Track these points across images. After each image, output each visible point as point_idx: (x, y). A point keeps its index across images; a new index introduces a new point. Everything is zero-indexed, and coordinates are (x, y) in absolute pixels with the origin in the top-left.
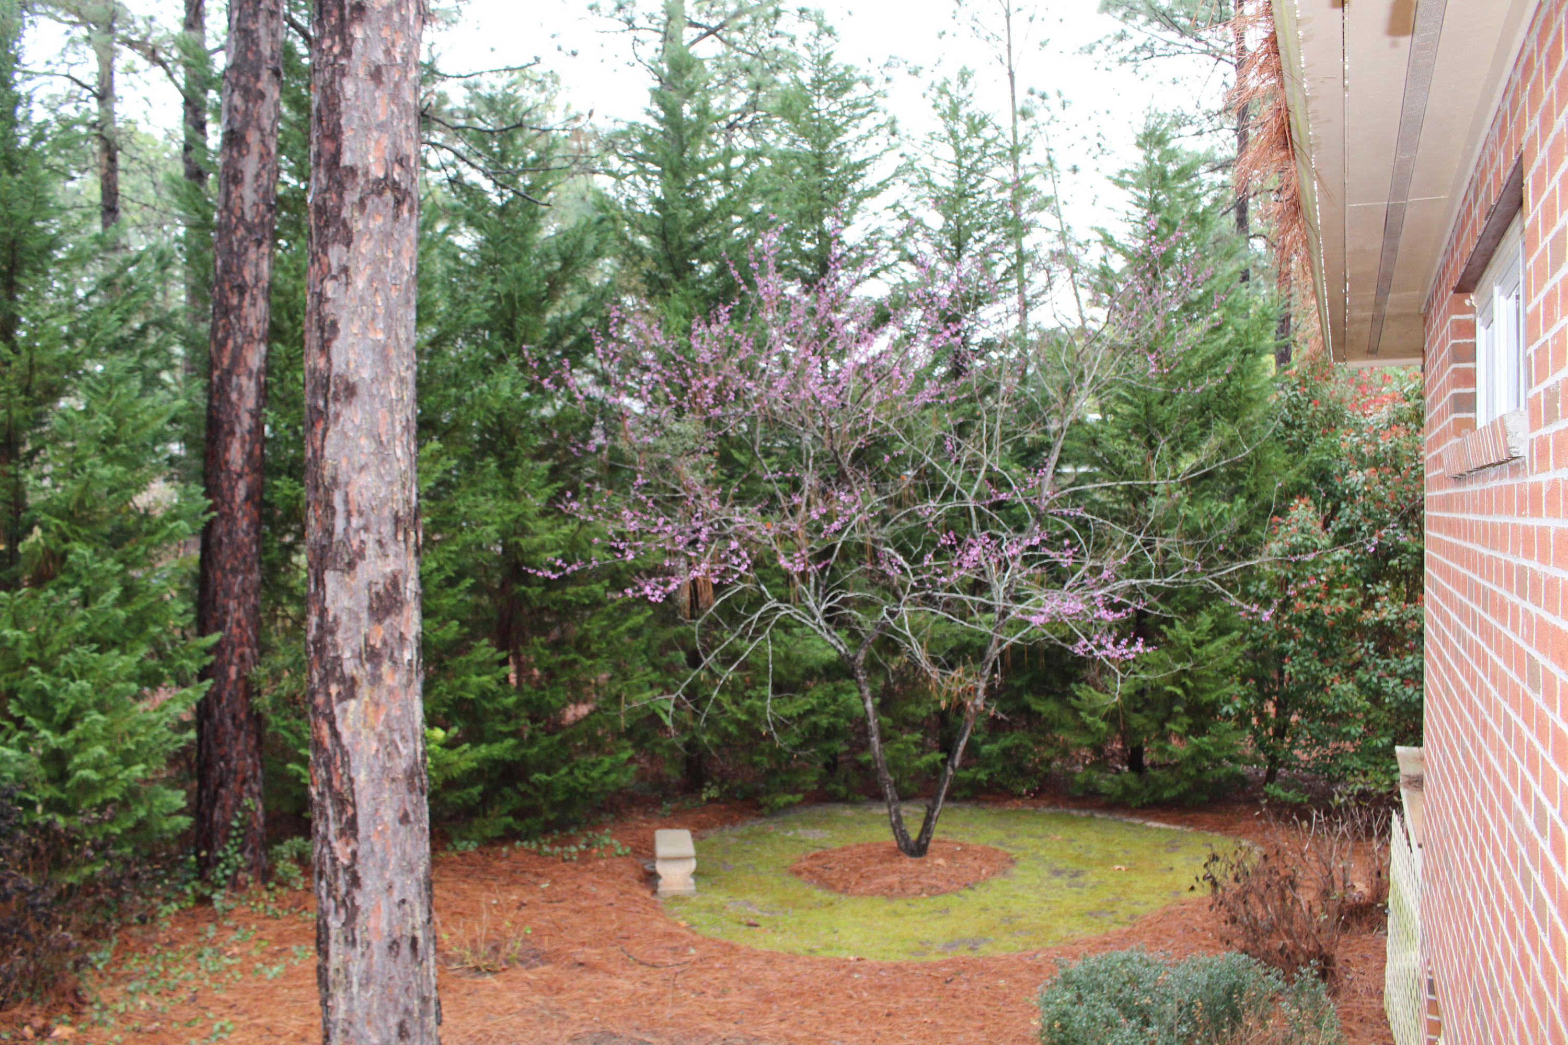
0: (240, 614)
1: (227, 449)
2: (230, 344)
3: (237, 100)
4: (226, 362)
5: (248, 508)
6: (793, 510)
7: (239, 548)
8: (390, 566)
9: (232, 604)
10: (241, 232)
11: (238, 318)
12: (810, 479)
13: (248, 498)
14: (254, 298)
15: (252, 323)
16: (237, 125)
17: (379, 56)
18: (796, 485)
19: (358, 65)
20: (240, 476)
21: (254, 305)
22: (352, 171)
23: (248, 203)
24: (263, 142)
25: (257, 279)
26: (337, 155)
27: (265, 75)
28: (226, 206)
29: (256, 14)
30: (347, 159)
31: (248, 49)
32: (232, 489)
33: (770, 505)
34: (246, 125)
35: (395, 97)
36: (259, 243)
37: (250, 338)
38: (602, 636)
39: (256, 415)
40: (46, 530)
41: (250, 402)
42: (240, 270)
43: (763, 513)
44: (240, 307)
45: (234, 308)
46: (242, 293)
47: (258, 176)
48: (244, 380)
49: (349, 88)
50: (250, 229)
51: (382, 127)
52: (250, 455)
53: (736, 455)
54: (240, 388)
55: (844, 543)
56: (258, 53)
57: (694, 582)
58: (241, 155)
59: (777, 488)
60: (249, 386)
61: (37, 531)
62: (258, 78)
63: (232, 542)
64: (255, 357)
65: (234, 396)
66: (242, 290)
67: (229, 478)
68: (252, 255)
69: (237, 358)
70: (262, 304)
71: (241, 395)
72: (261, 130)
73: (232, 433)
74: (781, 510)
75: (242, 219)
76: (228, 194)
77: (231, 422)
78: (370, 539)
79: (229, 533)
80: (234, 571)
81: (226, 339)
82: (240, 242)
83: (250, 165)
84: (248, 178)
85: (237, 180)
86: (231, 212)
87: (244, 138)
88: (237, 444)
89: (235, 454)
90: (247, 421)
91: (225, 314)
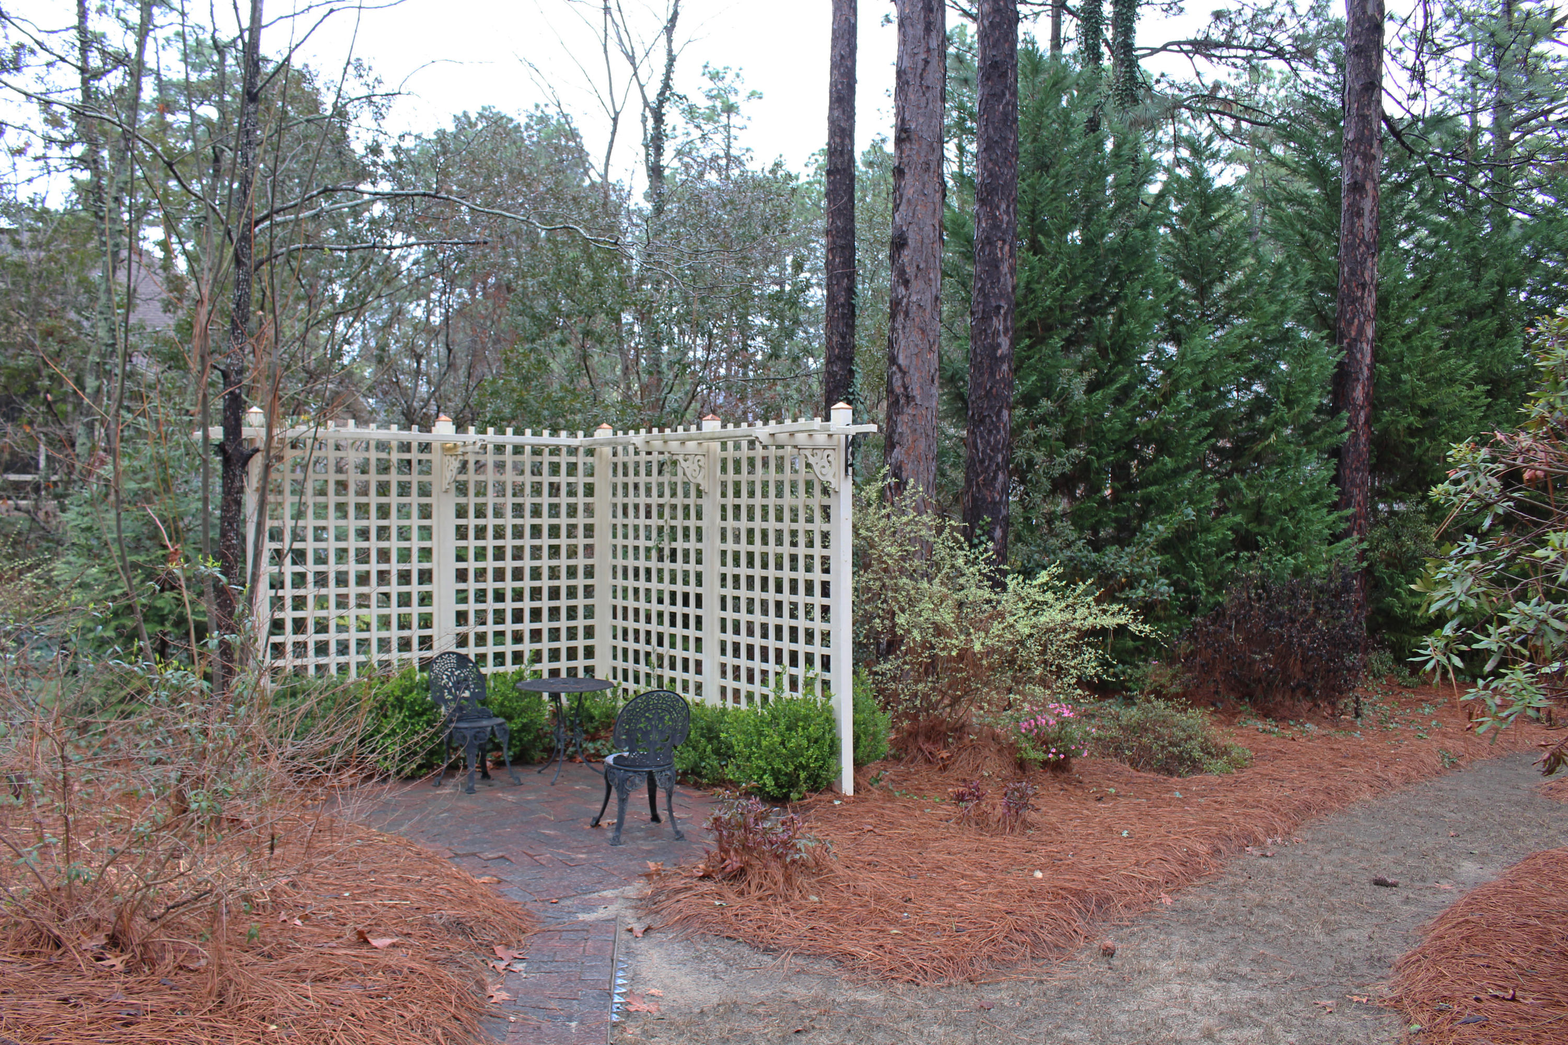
0: (1360, 498)
1: (1354, 390)
3: (1358, 161)
4: (1353, 333)
5: (1366, 429)
7: (1360, 455)
9: (1356, 491)
10: (1363, 249)
11: (1361, 305)
13: (1366, 422)
14: (1370, 292)
15: (1369, 308)
16: (1359, 179)
20: (1362, 408)
21: (1370, 296)
24: (1375, 188)
25: (1372, 279)
27: (1375, 144)
28: (1351, 232)
29: (1369, 105)
31: (1364, 127)
32: (1358, 416)
34: (1365, 178)
36: (1373, 255)
37: (1367, 318)
39: (1372, 368)
40: (1278, 436)
41: (1368, 360)
42: (1362, 273)
44: (1362, 297)
46: (1364, 289)
47: (1372, 211)
50: (1368, 247)
54: (1362, 350)
56: (1371, 129)
60: (1367, 348)
61: (1273, 436)
62: (1371, 146)
63: (1356, 450)
64: (1370, 332)
65: (1359, 356)
66: (1363, 286)
68: (1369, 263)
69: (1361, 331)
70: (1374, 295)
71: (1362, 355)
72: (1374, 181)
73: (1358, 380)
75: (1363, 240)
77: (1356, 373)
80: (1357, 470)
82: (1362, 255)
83: (1367, 204)
84: (1367, 213)
85: (1359, 214)
86: (1355, 236)
87: (1363, 187)
88: (1360, 387)
89: (1359, 394)
90: (1366, 372)
91: (1353, 302)
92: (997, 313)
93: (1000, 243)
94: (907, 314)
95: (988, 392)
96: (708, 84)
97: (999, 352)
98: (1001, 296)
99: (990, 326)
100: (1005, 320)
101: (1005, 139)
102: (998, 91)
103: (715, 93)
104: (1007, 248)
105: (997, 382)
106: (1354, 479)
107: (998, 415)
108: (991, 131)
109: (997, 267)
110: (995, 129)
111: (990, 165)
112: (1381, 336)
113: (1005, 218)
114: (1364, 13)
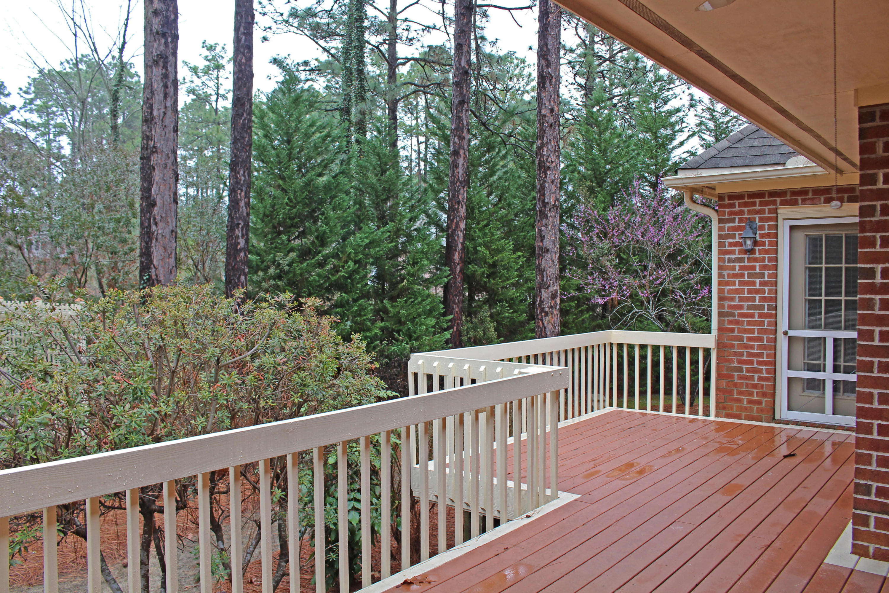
0: (457, 310)
1: (454, 255)
2: (455, 221)
4: (454, 227)
5: (460, 275)
6: (644, 277)
7: (457, 288)
8: (555, 288)
9: (455, 306)
10: (458, 184)
11: (458, 212)
12: (651, 265)
13: (460, 271)
14: (462, 205)
15: (462, 214)
16: (457, 148)
17: (553, 177)
18: (645, 268)
19: (548, 180)
20: (458, 264)
21: (462, 208)
22: (548, 203)
23: (460, 174)
24: (465, 153)
25: (463, 199)
26: (544, 199)
27: (465, 131)
28: (453, 175)
29: (462, 111)
30: (546, 200)
31: (459, 123)
32: (456, 268)
33: (635, 274)
34: (460, 148)
35: (556, 186)
36: (464, 187)
37: (461, 219)
38: (573, 322)
39: (463, 244)
40: (408, 281)
41: (461, 240)
42: (458, 196)
43: (634, 277)
44: (458, 208)
45: (456, 209)
46: (459, 204)
47: (463, 165)
48: (459, 233)
49: (547, 185)
50: (461, 183)
51: (553, 193)
52: (461, 257)
53: (622, 255)
54: (458, 235)
55: (663, 289)
56: (463, 124)
57: (612, 299)
58: (458, 158)
59: (638, 268)
60: (461, 234)
61: (405, 281)
62: (463, 132)
63: (455, 286)
64: (462, 226)
65: (456, 238)
66: (459, 203)
67: (454, 265)
68: (462, 191)
69: (457, 225)
70: (464, 207)
71: (458, 237)
72: (464, 149)
73: (456, 250)
74: (640, 277)
75: (458, 179)
76: (454, 171)
77: (455, 247)
78: (551, 282)
79: (454, 283)
80: (456, 296)
81: (453, 219)
82: (458, 187)
83: (461, 161)
84: (460, 166)
85: (457, 166)
86: (455, 177)
87: (459, 152)
88: (457, 254)
89: (457, 257)
90: (460, 246)
91: (453, 211)
92: (238, 227)
93: (239, 191)
94: (157, 240)
95: (233, 267)
96: (206, 53)
97: (239, 247)
98: (240, 218)
99: (234, 234)
100: (242, 230)
101: (243, 138)
102: (240, 113)
103: (210, 57)
104: (243, 194)
105: (238, 262)
106: (454, 300)
107: (239, 278)
108: (236, 133)
109: (238, 204)
110: (238, 132)
111: (235, 151)
112: (468, 228)
113: (243, 178)
114: (460, 65)
